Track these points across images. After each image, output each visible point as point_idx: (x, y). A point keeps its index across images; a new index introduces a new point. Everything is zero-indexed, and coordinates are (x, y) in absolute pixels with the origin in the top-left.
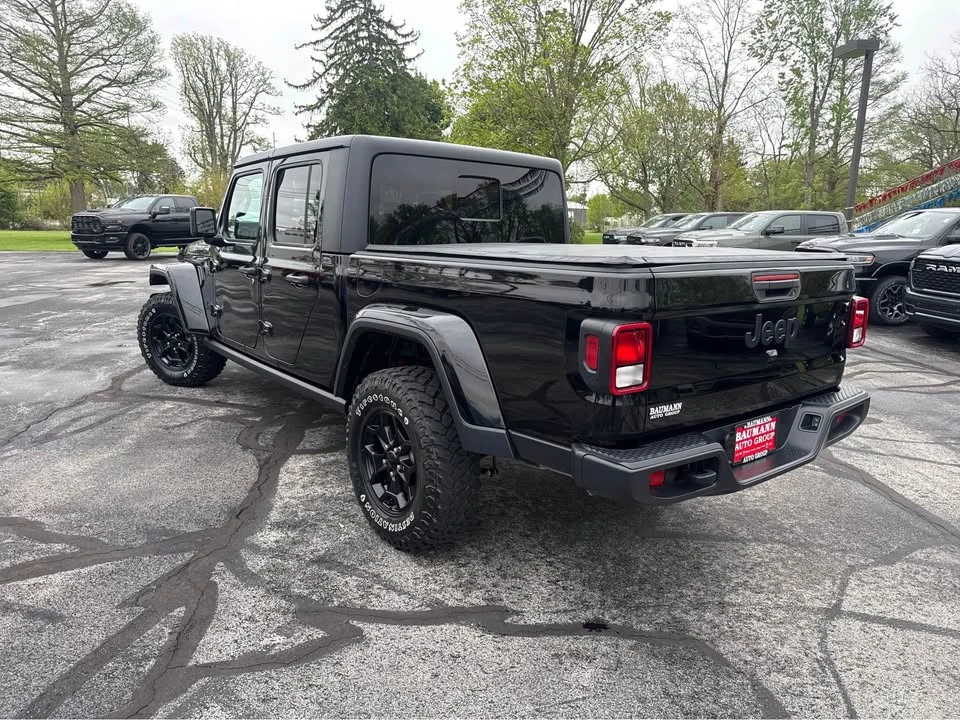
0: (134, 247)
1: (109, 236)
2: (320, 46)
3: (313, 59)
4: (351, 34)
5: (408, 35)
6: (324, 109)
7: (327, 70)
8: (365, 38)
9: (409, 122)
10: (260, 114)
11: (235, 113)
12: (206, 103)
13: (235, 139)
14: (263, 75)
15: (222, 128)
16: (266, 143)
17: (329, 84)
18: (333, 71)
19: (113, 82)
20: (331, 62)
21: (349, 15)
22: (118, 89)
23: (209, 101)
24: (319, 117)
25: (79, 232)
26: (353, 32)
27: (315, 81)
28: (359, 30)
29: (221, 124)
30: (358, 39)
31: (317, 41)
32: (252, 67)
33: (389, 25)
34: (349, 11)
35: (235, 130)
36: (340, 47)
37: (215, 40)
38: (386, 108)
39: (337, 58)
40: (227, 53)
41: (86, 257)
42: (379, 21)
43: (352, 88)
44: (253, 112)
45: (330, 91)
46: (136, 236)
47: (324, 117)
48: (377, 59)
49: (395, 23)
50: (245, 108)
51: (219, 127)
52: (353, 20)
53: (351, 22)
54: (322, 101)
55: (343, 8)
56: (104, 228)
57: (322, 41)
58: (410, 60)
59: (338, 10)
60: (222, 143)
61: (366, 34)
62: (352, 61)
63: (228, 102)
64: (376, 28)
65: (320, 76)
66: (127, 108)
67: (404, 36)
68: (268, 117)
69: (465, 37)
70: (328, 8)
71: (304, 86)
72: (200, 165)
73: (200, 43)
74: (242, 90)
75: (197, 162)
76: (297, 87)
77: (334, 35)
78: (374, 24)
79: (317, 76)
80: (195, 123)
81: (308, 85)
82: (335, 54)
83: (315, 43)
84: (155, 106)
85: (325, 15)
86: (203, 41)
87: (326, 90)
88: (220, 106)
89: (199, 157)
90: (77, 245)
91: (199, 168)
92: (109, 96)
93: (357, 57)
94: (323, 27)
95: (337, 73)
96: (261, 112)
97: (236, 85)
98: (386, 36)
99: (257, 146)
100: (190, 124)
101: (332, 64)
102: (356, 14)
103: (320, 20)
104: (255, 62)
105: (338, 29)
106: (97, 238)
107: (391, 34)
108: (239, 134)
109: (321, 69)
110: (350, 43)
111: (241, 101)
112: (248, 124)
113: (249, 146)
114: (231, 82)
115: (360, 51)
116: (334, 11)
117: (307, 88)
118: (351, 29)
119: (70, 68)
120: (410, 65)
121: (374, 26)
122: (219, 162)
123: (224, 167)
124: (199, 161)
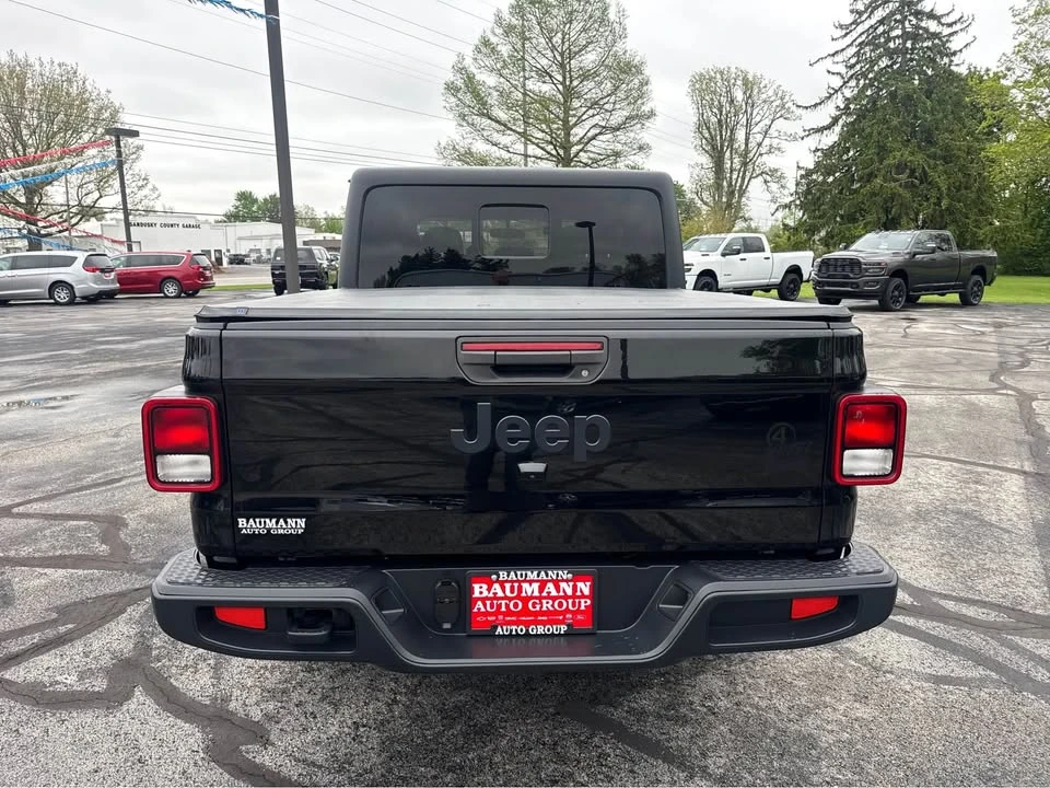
2: (839, 58)
3: (829, 72)
4: (880, 36)
5: (955, 23)
6: (837, 129)
7: (845, 83)
8: (898, 37)
9: (947, 130)
10: (775, 142)
11: (747, 145)
12: (718, 138)
13: (744, 173)
14: (782, 99)
15: (732, 162)
16: (779, 173)
17: (847, 99)
18: (853, 83)
19: (604, 129)
20: (850, 73)
21: (880, 14)
22: (610, 136)
23: (721, 136)
24: (831, 138)
26: (884, 32)
27: (829, 98)
28: (892, 29)
29: (731, 159)
30: (889, 39)
31: (837, 52)
32: (771, 93)
33: (931, 16)
34: (880, 9)
35: (745, 164)
36: (865, 53)
37: (733, 70)
38: (916, 117)
39: (858, 67)
40: (746, 82)
42: (918, 14)
43: (874, 100)
44: (767, 142)
45: (847, 107)
47: (836, 139)
48: (912, 60)
49: (939, 12)
50: (759, 138)
51: (729, 162)
52: (884, 18)
53: (881, 22)
54: (835, 120)
55: (871, 8)
57: (843, 50)
58: (954, 54)
59: (865, 11)
60: (731, 178)
61: (898, 32)
62: (876, 68)
63: (741, 135)
64: (914, 22)
65: (836, 91)
66: (617, 154)
67: (950, 25)
68: (784, 144)
69: (1025, 10)
70: (852, 12)
71: (815, 105)
72: (705, 204)
73: (718, 76)
74: (758, 118)
75: (702, 200)
76: (807, 108)
77: (860, 40)
78: (911, 18)
79: (832, 92)
80: (706, 160)
81: (820, 104)
82: (857, 63)
83: (833, 55)
84: (641, 148)
85: (848, 19)
86: (722, 73)
87: (842, 106)
88: (732, 140)
89: (705, 195)
91: (704, 207)
92: (602, 144)
93: (884, 62)
94: (847, 34)
95: (858, 84)
96: (777, 141)
97: (751, 114)
98: (926, 30)
99: (769, 178)
100: (700, 162)
101: (852, 76)
102: (887, 11)
103: (841, 27)
104: (775, 87)
105: (863, 33)
107: (933, 26)
108: (750, 167)
109: (837, 82)
110: (877, 46)
111: (756, 130)
112: (761, 155)
113: (760, 179)
114: (746, 111)
115: (890, 54)
116: (860, 14)
117: (819, 107)
118: (881, 29)
119: (573, 120)
120: (956, 60)
121: (910, 21)
122: (724, 200)
123: (729, 205)
124: (705, 199)
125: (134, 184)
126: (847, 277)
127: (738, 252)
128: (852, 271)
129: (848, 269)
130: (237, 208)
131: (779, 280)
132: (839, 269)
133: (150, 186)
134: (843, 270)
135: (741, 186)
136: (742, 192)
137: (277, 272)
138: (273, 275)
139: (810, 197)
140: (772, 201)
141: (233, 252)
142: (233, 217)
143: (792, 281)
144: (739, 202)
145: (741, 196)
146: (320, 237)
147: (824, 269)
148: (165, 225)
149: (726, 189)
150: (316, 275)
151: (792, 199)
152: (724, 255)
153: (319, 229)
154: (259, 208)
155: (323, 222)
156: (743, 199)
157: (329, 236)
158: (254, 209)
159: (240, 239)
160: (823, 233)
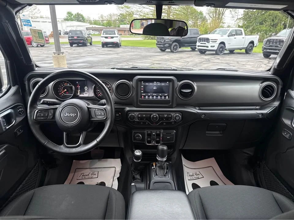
0: (173, 48)
1: (166, 44)
25: (158, 42)
41: (160, 51)
46: (174, 44)
56: (165, 41)
72: (211, 17)
75: (210, 16)
89: (211, 15)
90: (157, 46)
91: (211, 18)
106: (162, 44)
122: (217, 16)
123: (219, 18)
124: (211, 16)
125: (32, 8)
126: (278, 47)
127: (234, 35)
128: (280, 44)
129: (278, 43)
130: (67, 16)
131: (246, 46)
132: (274, 43)
133: (37, 9)
134: (276, 44)
135: (223, 12)
136: (223, 14)
137: (70, 39)
138: (69, 40)
139: (248, 16)
140: (232, 17)
141: (65, 31)
142: (66, 20)
143: (251, 46)
144: (222, 17)
145: (222, 16)
146: (91, 26)
147: (268, 43)
148: (43, 22)
149: (218, 13)
150: (83, 40)
151: (242, 16)
152: (229, 36)
153: (91, 23)
154: (74, 17)
155: (93, 22)
156: (223, 16)
157: (94, 26)
158: (72, 17)
159: (68, 26)
160: (251, 29)
